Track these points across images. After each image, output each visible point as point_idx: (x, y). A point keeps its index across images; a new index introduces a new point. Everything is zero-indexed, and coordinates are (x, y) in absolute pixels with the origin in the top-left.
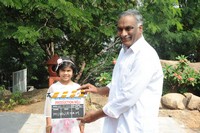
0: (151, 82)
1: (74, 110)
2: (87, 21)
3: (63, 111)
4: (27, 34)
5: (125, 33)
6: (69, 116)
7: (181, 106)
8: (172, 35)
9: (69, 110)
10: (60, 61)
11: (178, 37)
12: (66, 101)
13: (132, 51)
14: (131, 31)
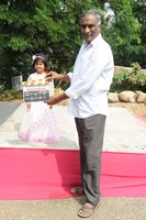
1: (42, 95)
2: (65, 33)
3: (33, 96)
4: (18, 43)
5: (88, 30)
6: (38, 100)
7: (133, 100)
8: (132, 47)
10: (34, 57)
11: (136, 49)
14: (93, 29)
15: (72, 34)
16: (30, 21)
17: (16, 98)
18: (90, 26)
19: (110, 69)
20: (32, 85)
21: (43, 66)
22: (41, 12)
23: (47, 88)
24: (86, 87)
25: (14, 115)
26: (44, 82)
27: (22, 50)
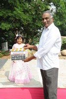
1: (21, 57)
2: (30, 20)
3: (16, 57)
4: (5, 26)
9: (19, 57)
10: (17, 35)
14: (48, 20)
15: (34, 20)
16: (12, 14)
17: (5, 55)
18: (46, 18)
19: (59, 42)
20: (16, 51)
22: (17, 9)
23: (24, 53)
24: (45, 52)
25: (4, 67)
26: (23, 49)
27: (7, 29)
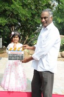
0: (55, 44)
1: (19, 57)
2: (29, 16)
3: (14, 57)
4: (1, 21)
5: (44, 20)
6: (16, 59)
10: (13, 33)
12: (15, 52)
13: (47, 29)
18: (45, 18)
21: (18, 39)
22: (15, 3)
